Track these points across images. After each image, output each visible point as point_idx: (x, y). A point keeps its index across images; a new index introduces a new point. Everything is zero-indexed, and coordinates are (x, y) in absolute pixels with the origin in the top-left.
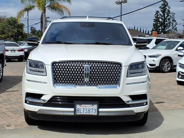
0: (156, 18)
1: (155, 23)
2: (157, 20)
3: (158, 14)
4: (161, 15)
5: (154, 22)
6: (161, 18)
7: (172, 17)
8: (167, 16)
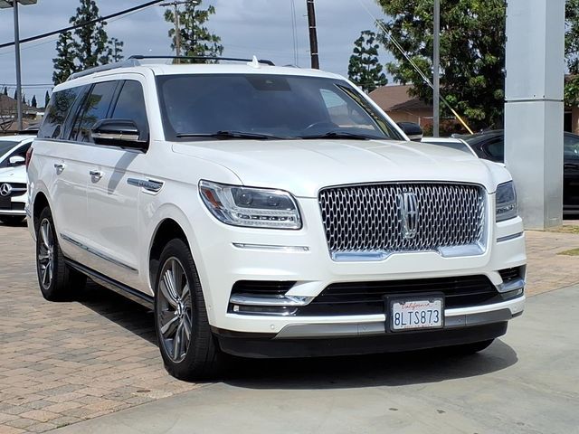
0: (61, 55)
1: (58, 71)
2: (66, 62)
3: (69, 41)
4: (76, 45)
5: (56, 67)
6: (77, 55)
7: (114, 53)
8: (99, 51)
